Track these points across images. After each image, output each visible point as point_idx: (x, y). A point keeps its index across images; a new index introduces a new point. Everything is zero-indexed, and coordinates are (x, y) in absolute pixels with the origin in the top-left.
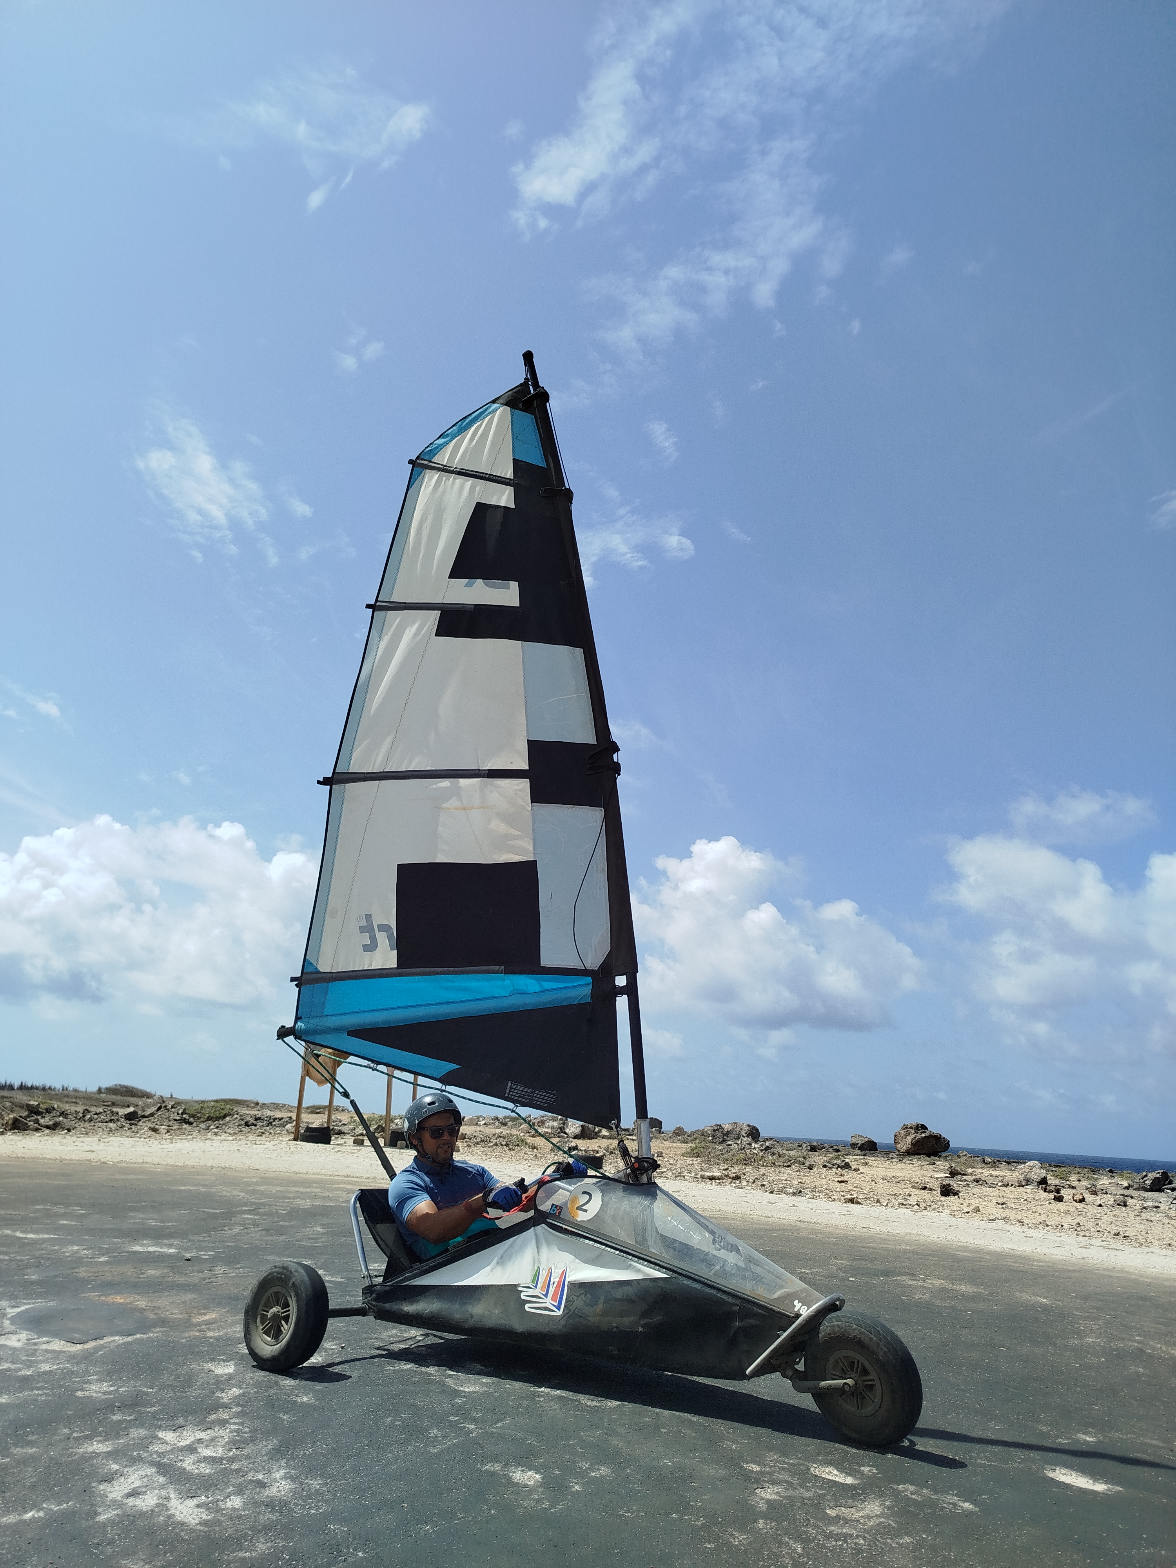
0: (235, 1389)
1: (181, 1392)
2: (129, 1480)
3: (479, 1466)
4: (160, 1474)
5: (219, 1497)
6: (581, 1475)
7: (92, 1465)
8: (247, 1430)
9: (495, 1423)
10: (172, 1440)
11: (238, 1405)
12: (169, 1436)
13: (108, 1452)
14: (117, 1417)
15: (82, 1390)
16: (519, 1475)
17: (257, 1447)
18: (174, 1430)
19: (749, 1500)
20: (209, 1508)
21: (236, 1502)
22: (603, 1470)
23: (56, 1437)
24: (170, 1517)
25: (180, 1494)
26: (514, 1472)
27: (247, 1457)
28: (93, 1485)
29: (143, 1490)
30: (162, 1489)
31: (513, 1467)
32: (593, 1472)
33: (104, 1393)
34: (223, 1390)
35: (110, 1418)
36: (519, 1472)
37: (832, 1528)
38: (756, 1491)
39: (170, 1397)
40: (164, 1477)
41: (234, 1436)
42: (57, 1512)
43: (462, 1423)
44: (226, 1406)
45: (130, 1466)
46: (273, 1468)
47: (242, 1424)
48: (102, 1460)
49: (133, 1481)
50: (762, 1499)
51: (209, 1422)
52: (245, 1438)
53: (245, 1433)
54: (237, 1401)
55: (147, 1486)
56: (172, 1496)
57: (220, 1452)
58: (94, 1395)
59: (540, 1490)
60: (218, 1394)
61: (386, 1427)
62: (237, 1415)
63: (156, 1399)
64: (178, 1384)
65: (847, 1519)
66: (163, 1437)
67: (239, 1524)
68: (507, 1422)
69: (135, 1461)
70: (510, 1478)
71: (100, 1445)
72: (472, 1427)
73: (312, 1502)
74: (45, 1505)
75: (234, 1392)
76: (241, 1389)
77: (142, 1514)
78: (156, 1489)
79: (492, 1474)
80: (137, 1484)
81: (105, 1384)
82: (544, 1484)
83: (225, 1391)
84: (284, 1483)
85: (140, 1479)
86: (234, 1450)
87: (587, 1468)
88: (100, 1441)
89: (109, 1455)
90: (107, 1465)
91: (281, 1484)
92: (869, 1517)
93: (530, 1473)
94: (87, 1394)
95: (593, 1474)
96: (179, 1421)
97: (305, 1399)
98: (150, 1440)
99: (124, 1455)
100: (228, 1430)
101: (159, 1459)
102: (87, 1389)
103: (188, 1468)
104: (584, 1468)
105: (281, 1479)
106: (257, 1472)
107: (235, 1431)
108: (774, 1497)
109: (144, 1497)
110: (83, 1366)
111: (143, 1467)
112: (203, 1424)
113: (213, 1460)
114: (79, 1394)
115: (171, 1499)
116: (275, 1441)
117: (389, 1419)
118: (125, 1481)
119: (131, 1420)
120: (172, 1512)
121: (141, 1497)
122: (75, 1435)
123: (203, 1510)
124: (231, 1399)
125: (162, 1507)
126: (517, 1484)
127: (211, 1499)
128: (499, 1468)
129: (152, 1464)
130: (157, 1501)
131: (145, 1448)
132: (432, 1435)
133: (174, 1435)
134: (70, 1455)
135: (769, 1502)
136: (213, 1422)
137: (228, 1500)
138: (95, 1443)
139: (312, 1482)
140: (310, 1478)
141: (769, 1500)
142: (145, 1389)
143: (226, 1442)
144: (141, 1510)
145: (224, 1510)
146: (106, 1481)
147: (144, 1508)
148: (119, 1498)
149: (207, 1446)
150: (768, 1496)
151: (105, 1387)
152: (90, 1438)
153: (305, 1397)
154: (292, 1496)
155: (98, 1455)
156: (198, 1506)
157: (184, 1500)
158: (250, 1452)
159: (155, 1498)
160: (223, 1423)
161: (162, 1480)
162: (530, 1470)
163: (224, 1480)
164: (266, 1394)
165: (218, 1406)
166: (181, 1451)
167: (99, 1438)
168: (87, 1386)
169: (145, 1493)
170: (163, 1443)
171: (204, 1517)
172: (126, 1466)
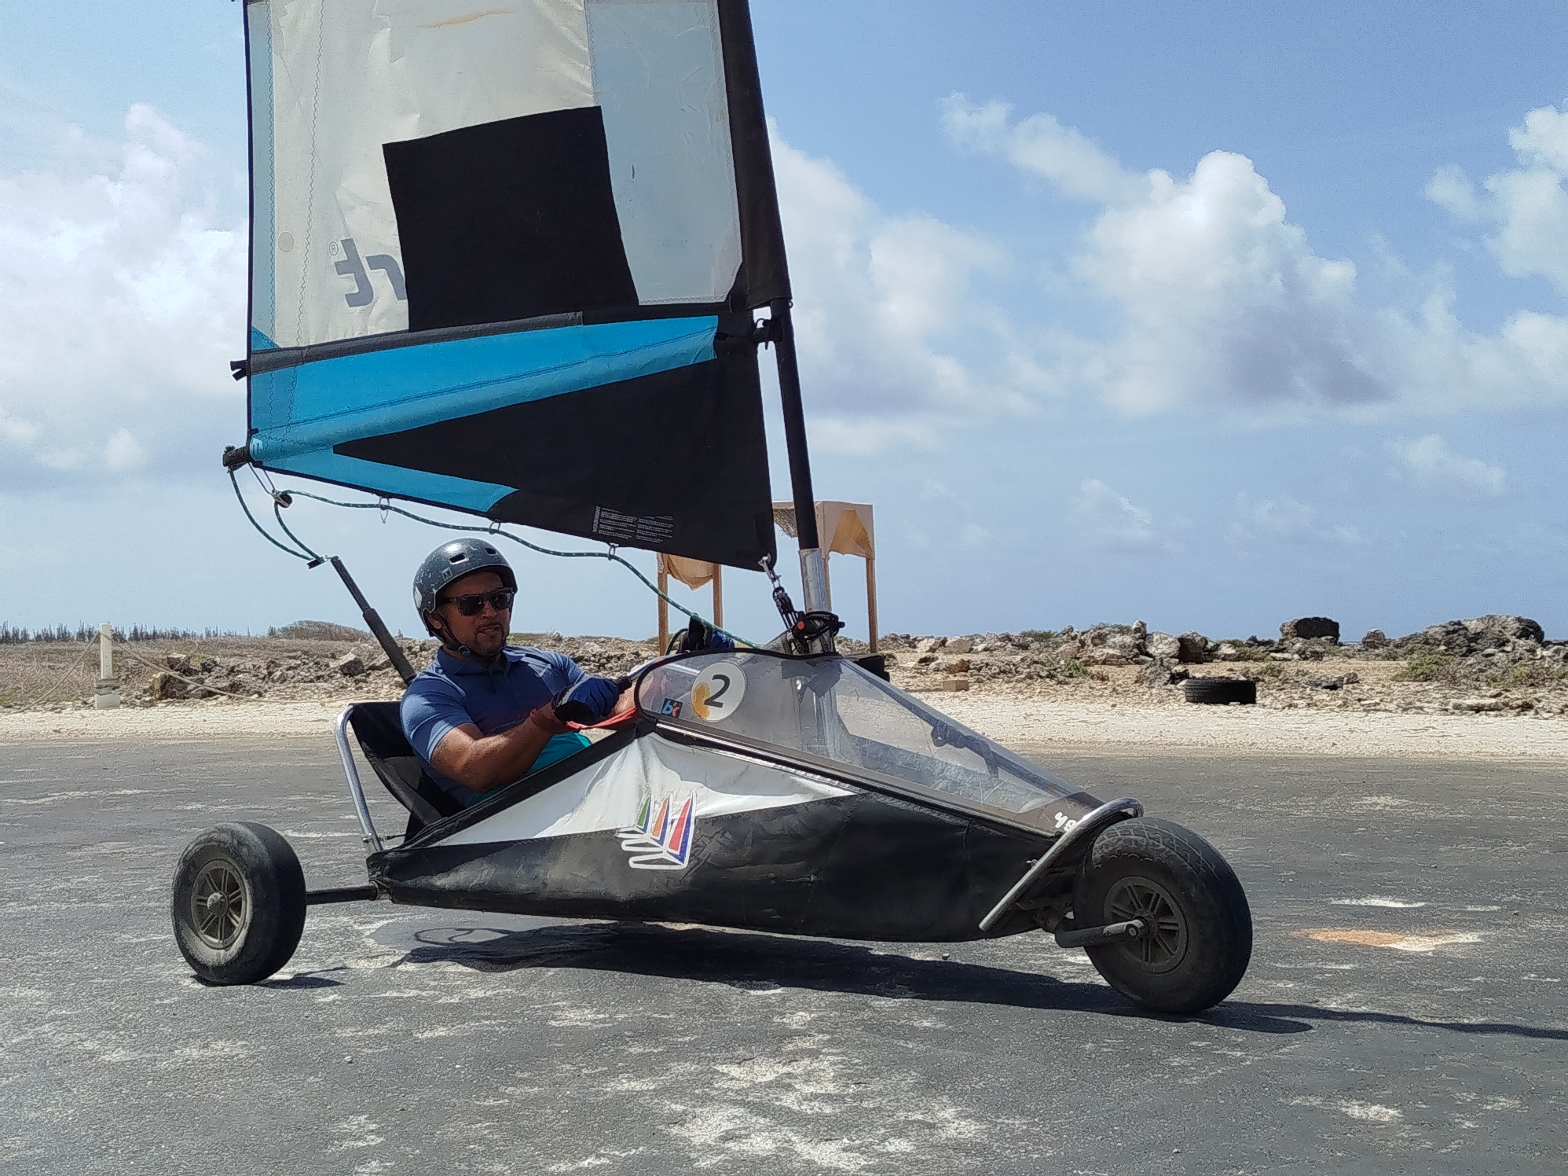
0: (801, 1013)
1: (716, 1018)
2: (709, 1122)
3: (1281, 1100)
4: (756, 1115)
5: (870, 1140)
6: (1466, 1109)
7: (641, 1105)
8: (857, 1061)
9: (1277, 1049)
10: (742, 1076)
11: (821, 1031)
12: (735, 1071)
13: (654, 1090)
14: (636, 1050)
15: (554, 1018)
16: (1356, 1111)
17: (889, 1081)
18: (739, 1063)
20: (863, 1153)
21: (899, 1146)
22: (1504, 1102)
23: (558, 1075)
24: (809, 1162)
25: (805, 1136)
27: (880, 1093)
28: (660, 1127)
29: (743, 1132)
30: (772, 1131)
31: (1343, 1101)
32: (1488, 1104)
33: (593, 1021)
34: (782, 1015)
35: (624, 1050)
36: (1357, 1107)
39: (703, 1024)
40: (765, 1117)
41: (842, 1069)
42: (627, 1158)
43: (1217, 1050)
44: (802, 1034)
45: (700, 1106)
46: (934, 1106)
47: (844, 1054)
48: (652, 1099)
49: (718, 1123)
51: (789, 1053)
52: (862, 1071)
53: (857, 1064)
54: (816, 1026)
55: (745, 1128)
56: (794, 1139)
57: (831, 1088)
58: (578, 1023)
59: (1407, 1127)
60: (777, 1019)
61: (1090, 1054)
62: (830, 1043)
63: (683, 1026)
64: (703, 1008)
66: (726, 1071)
67: (927, 1169)
68: (1297, 1046)
69: (705, 1100)
70: (1345, 1114)
71: (633, 1084)
72: (1239, 1054)
73: (1028, 1145)
74: (602, 1151)
75: (802, 1016)
76: (812, 1012)
77: (763, 1160)
78: (763, 1131)
79: (1312, 1109)
80: (728, 1126)
81: (586, 1012)
82: (1411, 1118)
83: (788, 1015)
84: (963, 1123)
85: (728, 1120)
86: (853, 1086)
87: (1473, 1100)
88: (629, 1079)
89: (657, 1093)
90: (665, 1106)
91: (959, 1124)
94: (565, 1023)
95: (1489, 1107)
96: (739, 1052)
97: (926, 1024)
98: (710, 1075)
99: (683, 1094)
100: (825, 1063)
101: (740, 1098)
102: (563, 1017)
103: (795, 1107)
104: (1468, 1100)
105: (958, 1118)
106: (910, 1111)
107: (840, 1063)
109: (750, 1141)
110: (533, 989)
111: (722, 1107)
112: (781, 1056)
113: (828, 1098)
114: (553, 1023)
115: (795, 1142)
116: (914, 1074)
117: (1087, 1046)
118: (706, 1124)
119: (661, 1053)
120: (806, 1157)
121: (744, 1141)
122: (585, 1071)
123: (858, 1154)
124: (805, 1025)
125: (786, 1151)
126: (1361, 1121)
127: (857, 1142)
129: (735, 1103)
130: (774, 1146)
131: (709, 1084)
132: (1175, 1064)
133: (742, 1069)
134: (597, 1094)
136: (794, 1052)
137: (887, 1143)
138: (624, 1081)
139: (1011, 1122)
140: (1004, 1117)
142: (656, 1015)
143: (834, 1077)
144: (758, 1156)
145: (888, 1153)
146: (676, 1123)
147: (760, 1153)
148: (710, 1142)
149: (806, 1081)
151: (589, 1014)
152: (614, 1073)
153: (924, 1021)
154: (988, 1138)
155: (641, 1093)
156: (845, 1150)
157: (816, 1144)
158: (882, 1087)
159: (770, 1142)
160: (814, 1054)
161: (762, 1121)
162: (1375, 1105)
163: (863, 1120)
164: (855, 1018)
165: (789, 1035)
166: (770, 1087)
167: (627, 1075)
168: (559, 1013)
169: (747, 1136)
170: (732, 1079)
171: (863, 1163)
172: (694, 1106)
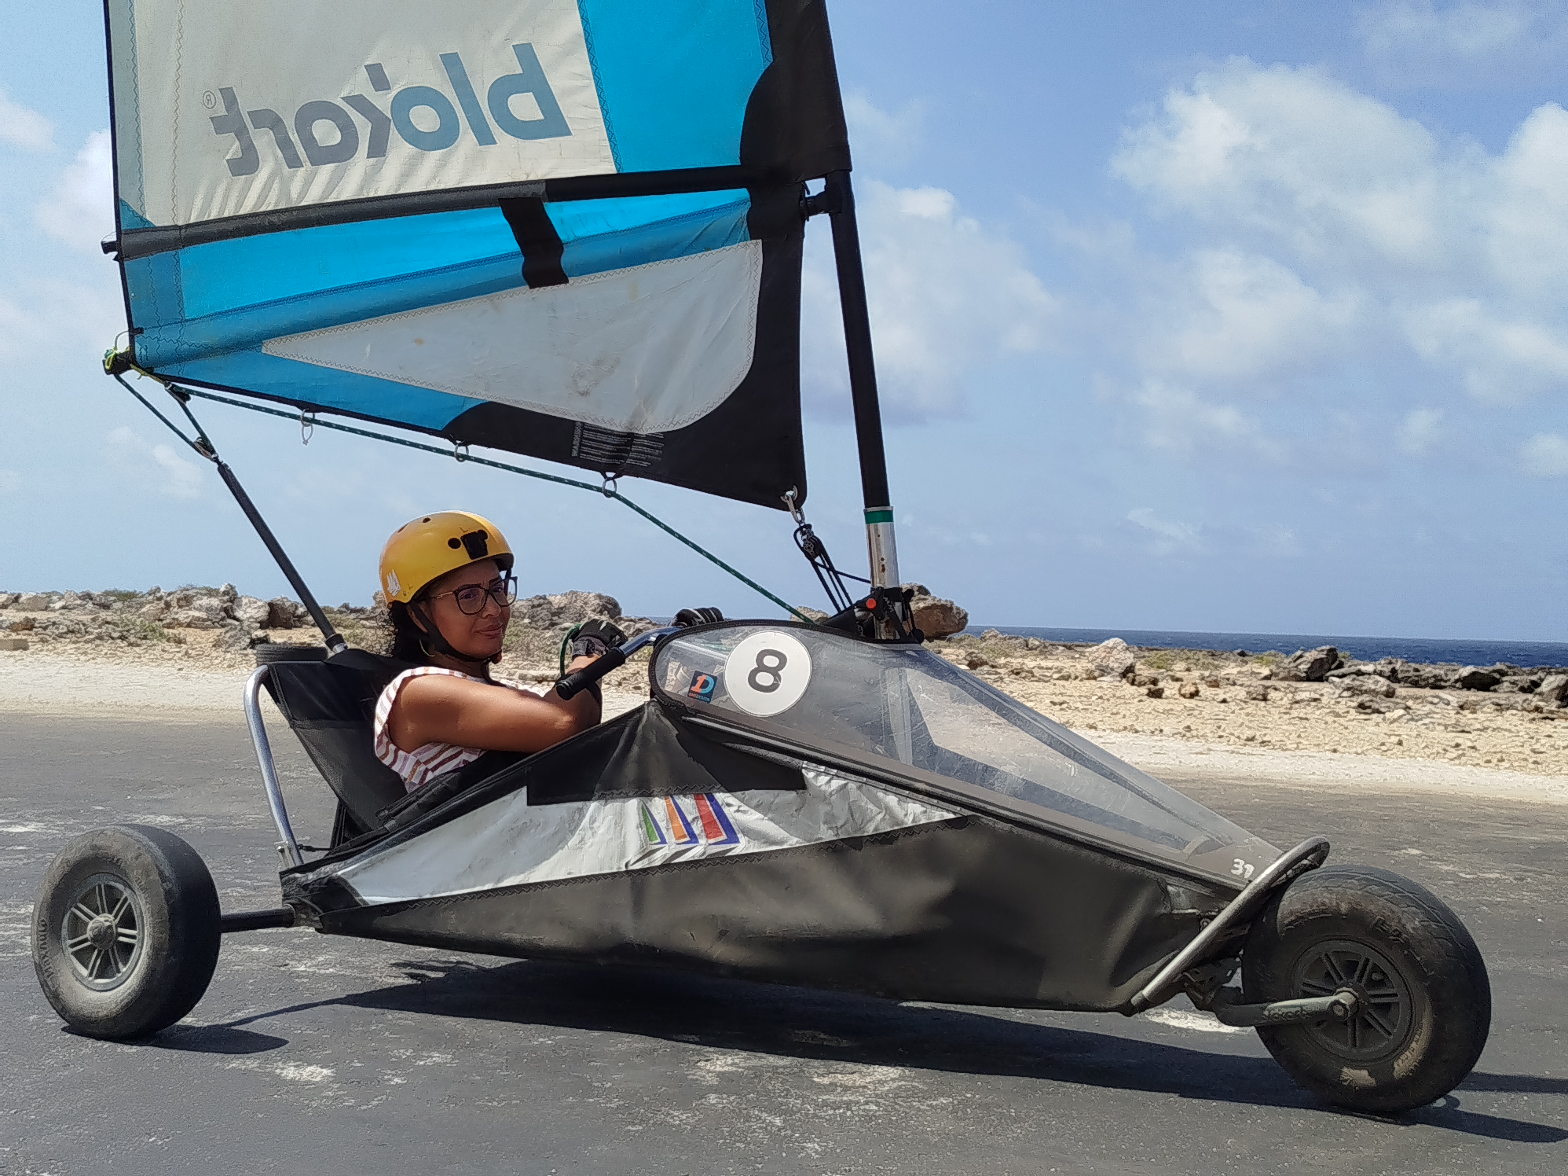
19: (688, 1075)
26: (283, 1069)
37: (825, 1097)
38: (699, 1064)
50: (709, 1072)
65: (846, 1086)
92: (881, 1082)
93: (311, 1068)
108: (726, 1069)
128: (255, 1065)
135: (720, 1075)
141: (720, 1072)
150: (718, 1069)
